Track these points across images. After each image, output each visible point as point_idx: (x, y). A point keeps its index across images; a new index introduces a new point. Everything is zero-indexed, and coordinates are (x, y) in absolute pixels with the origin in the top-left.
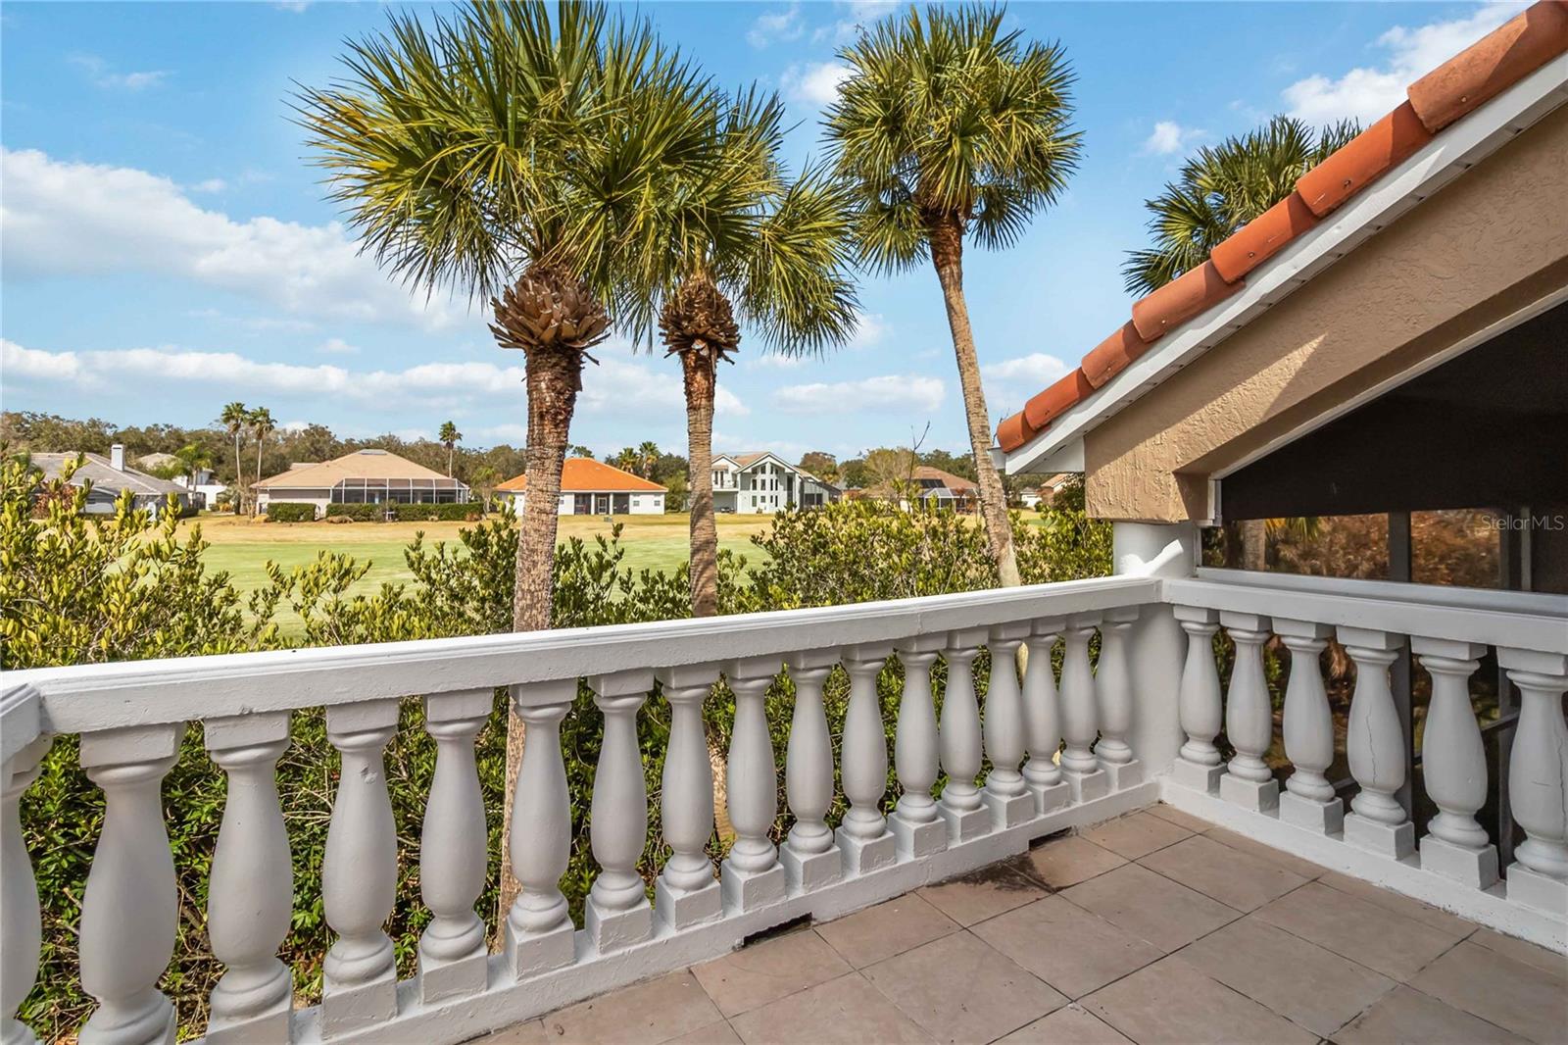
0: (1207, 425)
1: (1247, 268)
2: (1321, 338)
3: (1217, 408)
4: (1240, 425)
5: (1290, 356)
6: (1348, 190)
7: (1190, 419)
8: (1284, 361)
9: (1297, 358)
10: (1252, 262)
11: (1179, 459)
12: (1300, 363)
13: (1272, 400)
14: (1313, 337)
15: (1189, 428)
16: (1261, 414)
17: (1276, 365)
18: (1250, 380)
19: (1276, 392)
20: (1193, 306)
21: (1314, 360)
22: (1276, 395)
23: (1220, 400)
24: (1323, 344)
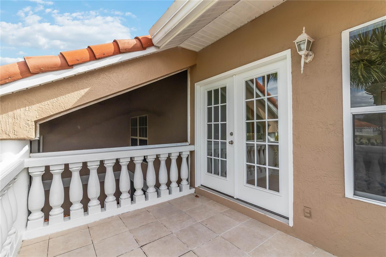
0: (51, 106)
1: (76, 63)
2: (89, 88)
3: (55, 102)
4: (63, 108)
5: (80, 91)
6: (104, 56)
7: (43, 103)
8: (78, 92)
9: (83, 92)
10: (78, 62)
11: (38, 117)
12: (83, 94)
13: (75, 102)
14: (87, 87)
15: (43, 107)
16: (71, 106)
17: (76, 92)
18: (67, 95)
19: (76, 100)
20: (55, 68)
21: (87, 94)
22: (76, 101)
23: (56, 99)
24: (90, 90)
